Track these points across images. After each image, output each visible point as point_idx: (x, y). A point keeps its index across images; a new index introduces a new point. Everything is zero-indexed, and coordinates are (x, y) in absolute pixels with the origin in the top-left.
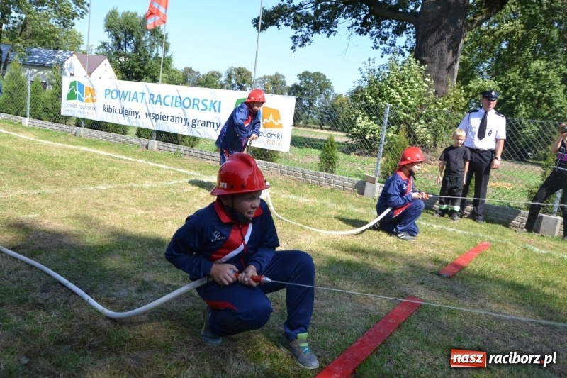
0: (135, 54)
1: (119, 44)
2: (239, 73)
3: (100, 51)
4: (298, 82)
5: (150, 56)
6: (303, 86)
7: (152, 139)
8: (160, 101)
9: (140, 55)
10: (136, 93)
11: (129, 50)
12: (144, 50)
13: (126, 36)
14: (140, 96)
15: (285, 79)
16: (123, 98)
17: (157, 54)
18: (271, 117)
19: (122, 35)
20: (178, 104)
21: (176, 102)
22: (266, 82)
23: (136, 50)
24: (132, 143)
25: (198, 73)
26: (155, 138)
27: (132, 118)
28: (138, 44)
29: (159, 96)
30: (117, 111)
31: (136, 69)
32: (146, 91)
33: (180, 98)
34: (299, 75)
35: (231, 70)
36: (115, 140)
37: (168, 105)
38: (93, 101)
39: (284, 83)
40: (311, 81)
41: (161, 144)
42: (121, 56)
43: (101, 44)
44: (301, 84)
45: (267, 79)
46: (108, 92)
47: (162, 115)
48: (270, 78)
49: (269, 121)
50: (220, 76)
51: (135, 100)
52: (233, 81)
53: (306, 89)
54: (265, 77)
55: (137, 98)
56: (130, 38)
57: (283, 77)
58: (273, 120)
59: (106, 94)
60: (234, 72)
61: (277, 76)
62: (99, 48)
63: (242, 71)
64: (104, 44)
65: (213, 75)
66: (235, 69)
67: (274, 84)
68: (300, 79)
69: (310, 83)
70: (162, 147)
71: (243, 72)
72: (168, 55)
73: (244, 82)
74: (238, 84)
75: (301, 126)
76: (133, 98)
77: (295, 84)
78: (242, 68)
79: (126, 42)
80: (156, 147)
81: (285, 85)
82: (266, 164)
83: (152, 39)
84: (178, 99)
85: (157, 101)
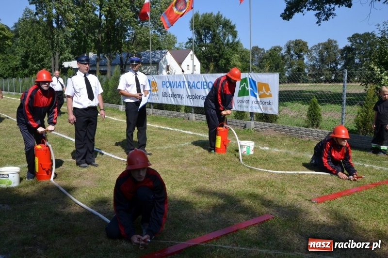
0: (212, 44)
1: (201, 38)
2: (296, 45)
3: (189, 45)
4: (349, 44)
5: (223, 44)
6: (354, 47)
7: (191, 113)
8: (194, 86)
9: (216, 44)
10: (180, 82)
11: (208, 42)
12: (218, 40)
13: (205, 31)
14: (182, 84)
15: (337, 44)
16: (172, 87)
17: (228, 41)
18: (264, 89)
19: (202, 31)
20: (205, 87)
21: (204, 85)
22: (320, 49)
23: (213, 40)
24: (180, 117)
25: (263, 49)
26: (193, 111)
27: (179, 99)
28: (214, 36)
29: (194, 82)
30: (170, 95)
31: (214, 55)
32: (185, 80)
33: (206, 82)
34: (349, 38)
35: (290, 43)
36: (170, 115)
37: (199, 88)
38: (156, 91)
39: (336, 47)
40: (362, 41)
41: (197, 115)
42: (202, 47)
43: (188, 41)
44: (352, 45)
45: (321, 46)
46: (164, 83)
47: (196, 95)
48: (324, 44)
49: (263, 93)
50: (281, 49)
51: (180, 87)
52: (292, 52)
53: (357, 49)
54: (319, 45)
55: (181, 86)
56: (208, 33)
57: (336, 42)
58: (265, 92)
59: (163, 85)
60: (292, 45)
61: (330, 42)
62: (187, 43)
63: (298, 42)
64: (190, 40)
65: (275, 50)
66: (292, 42)
67: (327, 49)
68: (351, 41)
69: (360, 43)
70: (198, 118)
71: (300, 43)
72: (236, 40)
73: (301, 51)
74: (296, 54)
75: (356, 82)
76: (179, 86)
77: (346, 46)
78: (299, 40)
79: (205, 36)
80: (194, 118)
81: (337, 48)
82: (264, 125)
83: (224, 31)
84: (205, 84)
85: (192, 86)
